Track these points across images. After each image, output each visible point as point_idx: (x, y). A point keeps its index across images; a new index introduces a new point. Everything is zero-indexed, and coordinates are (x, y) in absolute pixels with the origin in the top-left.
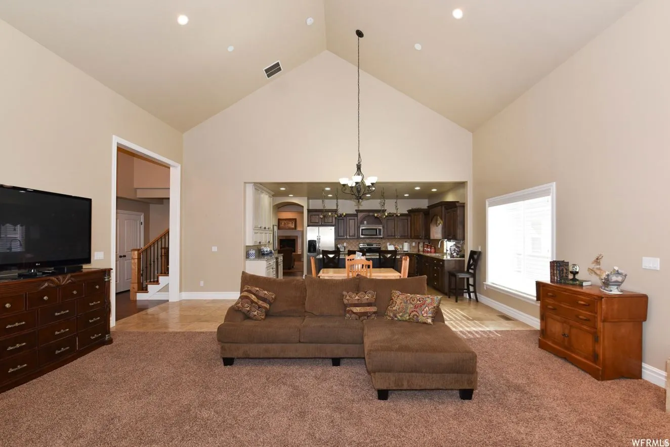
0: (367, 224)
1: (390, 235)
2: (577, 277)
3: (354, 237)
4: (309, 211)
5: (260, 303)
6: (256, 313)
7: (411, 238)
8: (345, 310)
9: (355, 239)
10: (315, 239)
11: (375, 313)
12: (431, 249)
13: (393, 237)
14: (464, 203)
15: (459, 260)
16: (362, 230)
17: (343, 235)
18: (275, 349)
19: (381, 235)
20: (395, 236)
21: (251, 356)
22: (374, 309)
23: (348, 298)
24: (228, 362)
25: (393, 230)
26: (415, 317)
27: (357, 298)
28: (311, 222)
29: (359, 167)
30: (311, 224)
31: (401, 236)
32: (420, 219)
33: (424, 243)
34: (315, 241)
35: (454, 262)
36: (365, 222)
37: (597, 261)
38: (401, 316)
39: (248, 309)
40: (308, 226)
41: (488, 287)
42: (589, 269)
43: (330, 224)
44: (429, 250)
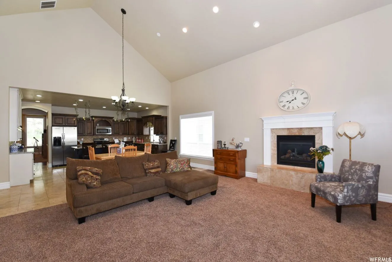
0: (100, 125)
1: (116, 133)
2: (226, 146)
3: (91, 134)
4: (53, 115)
5: (95, 176)
6: (95, 183)
7: (129, 134)
8: (146, 173)
9: (91, 135)
10: (60, 135)
11: (161, 171)
12: (141, 140)
13: (117, 134)
14: (167, 117)
15: (164, 145)
16: (97, 129)
17: (82, 133)
18: (119, 201)
19: (110, 133)
20: (119, 133)
21: (103, 210)
22: (160, 169)
23: (147, 165)
24: (81, 221)
25: (118, 130)
26: (183, 169)
27: (151, 165)
28: (55, 123)
29: (123, 91)
30: (55, 125)
31: (123, 133)
32: (135, 124)
33: (135, 137)
34: (60, 137)
35: (162, 146)
36: (98, 124)
37: (233, 140)
38: (175, 170)
39: (90, 181)
40: (53, 126)
41: (181, 156)
42: (230, 143)
43: (73, 125)
44: (140, 141)
